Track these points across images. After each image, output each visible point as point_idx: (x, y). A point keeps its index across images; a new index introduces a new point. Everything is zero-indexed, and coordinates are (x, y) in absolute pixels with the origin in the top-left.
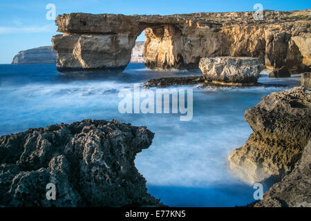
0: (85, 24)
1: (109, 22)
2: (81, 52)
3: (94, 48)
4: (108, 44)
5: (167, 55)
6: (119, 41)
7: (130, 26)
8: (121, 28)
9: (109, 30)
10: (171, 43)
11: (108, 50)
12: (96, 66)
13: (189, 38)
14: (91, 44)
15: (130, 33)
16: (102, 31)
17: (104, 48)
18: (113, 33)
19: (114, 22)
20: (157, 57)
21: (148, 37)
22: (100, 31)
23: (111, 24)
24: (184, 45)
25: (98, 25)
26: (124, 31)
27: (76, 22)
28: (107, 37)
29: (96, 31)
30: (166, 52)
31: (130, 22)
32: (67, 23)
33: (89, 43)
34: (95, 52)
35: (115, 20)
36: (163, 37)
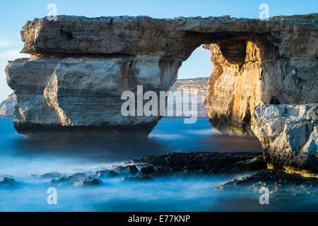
0: (70, 36)
1: (117, 31)
2: (58, 93)
3: (83, 84)
4: (114, 77)
5: (251, 102)
6: (138, 71)
7: (163, 41)
8: (142, 43)
9: (118, 49)
10: (258, 76)
11: (114, 90)
12: (88, 121)
13: (293, 62)
14: (80, 76)
15: (162, 53)
16: (103, 50)
17: (103, 85)
18: (126, 55)
19: (127, 32)
20: (231, 105)
21: (216, 64)
22: (98, 50)
23: (121, 36)
24: (284, 78)
25: (96, 38)
26: (151, 50)
27: (52, 32)
28: (112, 62)
29: (91, 50)
30: (249, 94)
31: (163, 32)
32: (36, 36)
33: (75, 74)
34: (86, 93)
35: (129, 27)
36: (244, 63)
